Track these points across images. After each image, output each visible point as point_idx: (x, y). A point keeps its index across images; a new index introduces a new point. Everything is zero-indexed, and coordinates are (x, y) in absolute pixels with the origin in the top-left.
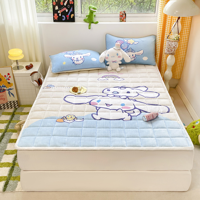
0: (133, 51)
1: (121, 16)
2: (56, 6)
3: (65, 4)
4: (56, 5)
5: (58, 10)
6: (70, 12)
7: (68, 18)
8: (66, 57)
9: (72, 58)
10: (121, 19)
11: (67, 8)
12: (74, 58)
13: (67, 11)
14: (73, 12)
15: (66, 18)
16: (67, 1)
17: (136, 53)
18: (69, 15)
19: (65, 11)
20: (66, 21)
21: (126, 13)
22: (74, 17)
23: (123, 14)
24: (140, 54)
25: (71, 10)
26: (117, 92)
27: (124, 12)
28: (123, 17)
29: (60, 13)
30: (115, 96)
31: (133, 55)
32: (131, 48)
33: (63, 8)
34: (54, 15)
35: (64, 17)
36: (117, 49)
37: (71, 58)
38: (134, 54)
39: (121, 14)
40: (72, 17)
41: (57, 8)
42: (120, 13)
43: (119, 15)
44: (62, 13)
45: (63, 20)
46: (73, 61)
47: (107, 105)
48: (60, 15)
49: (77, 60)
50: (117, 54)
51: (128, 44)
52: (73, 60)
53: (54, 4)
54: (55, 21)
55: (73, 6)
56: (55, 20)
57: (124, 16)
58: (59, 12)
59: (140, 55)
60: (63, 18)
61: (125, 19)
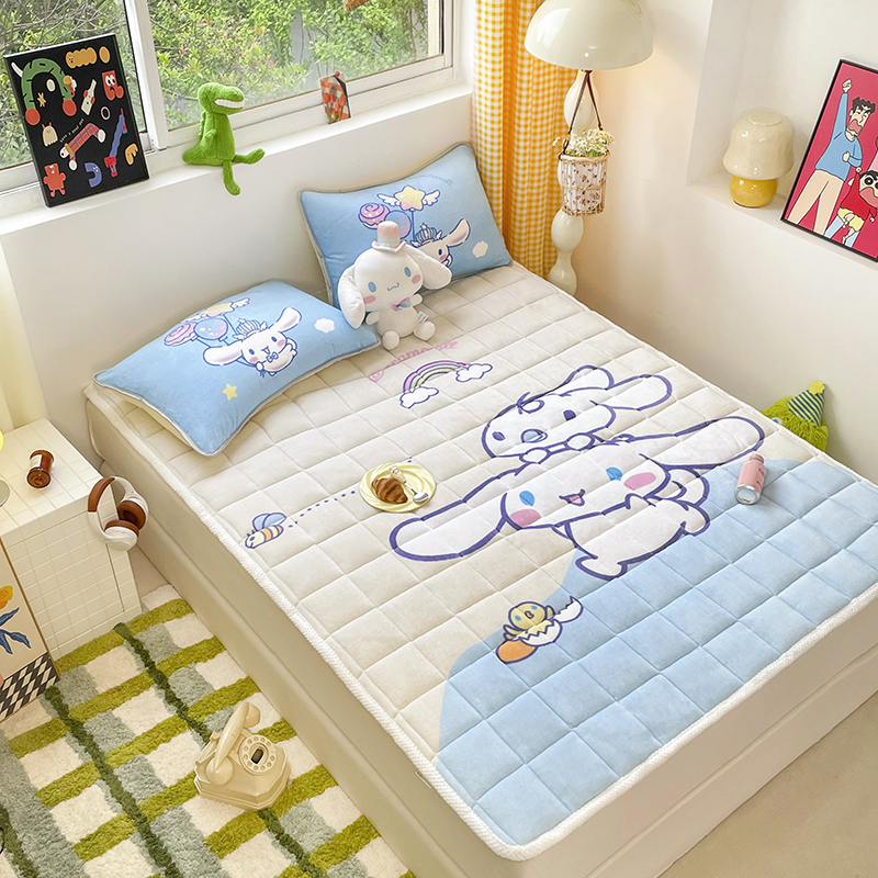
0: (438, 236)
1: (329, 98)
2: (46, 129)
3: (87, 108)
4: (44, 122)
5: (58, 146)
6: (118, 136)
7: (114, 170)
8: (221, 364)
9: (248, 356)
10: (332, 110)
11: (101, 125)
12: (252, 352)
13: (101, 135)
14: (132, 136)
15: (105, 171)
16: (91, 92)
17: (449, 240)
18: (113, 153)
19: (94, 139)
20: (109, 184)
21: (345, 78)
22: (139, 157)
23: (333, 88)
24: (462, 238)
25: (121, 129)
26: (535, 430)
27: (336, 76)
28: (335, 98)
29: (72, 155)
30: (551, 450)
31: (440, 252)
32: (424, 227)
33: (81, 128)
34: (42, 174)
35: (96, 169)
36: (396, 250)
37: (242, 356)
38: (442, 245)
39: (327, 90)
40: (130, 161)
41: (50, 136)
42: (323, 84)
43: (318, 96)
44: (81, 156)
45: (94, 183)
46: (260, 367)
47: (568, 499)
48: (73, 165)
49: (272, 357)
50: (407, 271)
51: (409, 214)
52: (255, 366)
53: (35, 120)
54: (53, 200)
55: (123, 107)
56: (53, 195)
57: (339, 94)
58: (65, 152)
59: (463, 240)
60: (92, 175)
61: (345, 107)
